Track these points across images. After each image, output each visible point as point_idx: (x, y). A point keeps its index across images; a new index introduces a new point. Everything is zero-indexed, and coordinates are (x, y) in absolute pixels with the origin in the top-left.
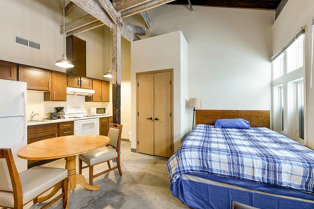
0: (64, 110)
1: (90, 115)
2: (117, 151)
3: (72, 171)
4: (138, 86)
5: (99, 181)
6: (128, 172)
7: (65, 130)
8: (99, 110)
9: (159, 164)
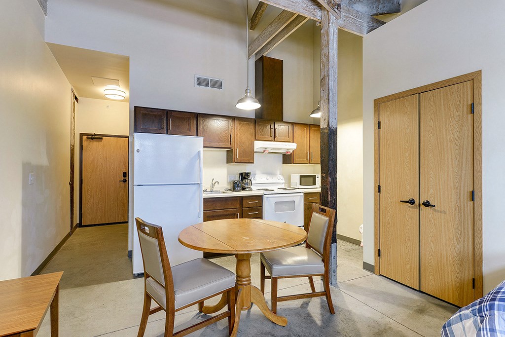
0: (251, 177)
1: (290, 187)
2: (323, 261)
3: (244, 278)
4: (379, 127)
5: (290, 310)
6: (349, 311)
7: (251, 209)
8: (304, 179)
9: (431, 316)
